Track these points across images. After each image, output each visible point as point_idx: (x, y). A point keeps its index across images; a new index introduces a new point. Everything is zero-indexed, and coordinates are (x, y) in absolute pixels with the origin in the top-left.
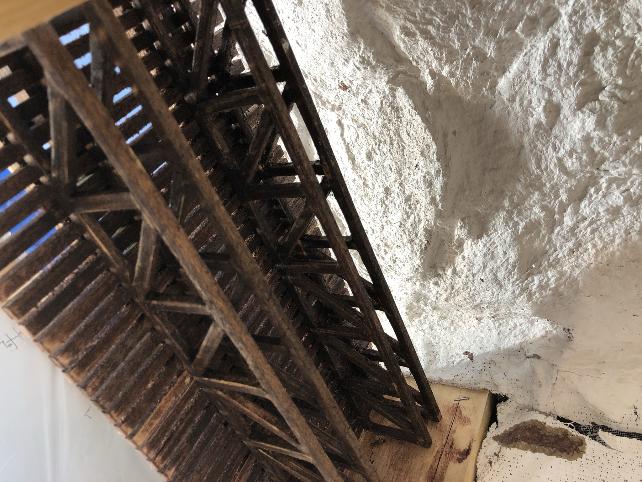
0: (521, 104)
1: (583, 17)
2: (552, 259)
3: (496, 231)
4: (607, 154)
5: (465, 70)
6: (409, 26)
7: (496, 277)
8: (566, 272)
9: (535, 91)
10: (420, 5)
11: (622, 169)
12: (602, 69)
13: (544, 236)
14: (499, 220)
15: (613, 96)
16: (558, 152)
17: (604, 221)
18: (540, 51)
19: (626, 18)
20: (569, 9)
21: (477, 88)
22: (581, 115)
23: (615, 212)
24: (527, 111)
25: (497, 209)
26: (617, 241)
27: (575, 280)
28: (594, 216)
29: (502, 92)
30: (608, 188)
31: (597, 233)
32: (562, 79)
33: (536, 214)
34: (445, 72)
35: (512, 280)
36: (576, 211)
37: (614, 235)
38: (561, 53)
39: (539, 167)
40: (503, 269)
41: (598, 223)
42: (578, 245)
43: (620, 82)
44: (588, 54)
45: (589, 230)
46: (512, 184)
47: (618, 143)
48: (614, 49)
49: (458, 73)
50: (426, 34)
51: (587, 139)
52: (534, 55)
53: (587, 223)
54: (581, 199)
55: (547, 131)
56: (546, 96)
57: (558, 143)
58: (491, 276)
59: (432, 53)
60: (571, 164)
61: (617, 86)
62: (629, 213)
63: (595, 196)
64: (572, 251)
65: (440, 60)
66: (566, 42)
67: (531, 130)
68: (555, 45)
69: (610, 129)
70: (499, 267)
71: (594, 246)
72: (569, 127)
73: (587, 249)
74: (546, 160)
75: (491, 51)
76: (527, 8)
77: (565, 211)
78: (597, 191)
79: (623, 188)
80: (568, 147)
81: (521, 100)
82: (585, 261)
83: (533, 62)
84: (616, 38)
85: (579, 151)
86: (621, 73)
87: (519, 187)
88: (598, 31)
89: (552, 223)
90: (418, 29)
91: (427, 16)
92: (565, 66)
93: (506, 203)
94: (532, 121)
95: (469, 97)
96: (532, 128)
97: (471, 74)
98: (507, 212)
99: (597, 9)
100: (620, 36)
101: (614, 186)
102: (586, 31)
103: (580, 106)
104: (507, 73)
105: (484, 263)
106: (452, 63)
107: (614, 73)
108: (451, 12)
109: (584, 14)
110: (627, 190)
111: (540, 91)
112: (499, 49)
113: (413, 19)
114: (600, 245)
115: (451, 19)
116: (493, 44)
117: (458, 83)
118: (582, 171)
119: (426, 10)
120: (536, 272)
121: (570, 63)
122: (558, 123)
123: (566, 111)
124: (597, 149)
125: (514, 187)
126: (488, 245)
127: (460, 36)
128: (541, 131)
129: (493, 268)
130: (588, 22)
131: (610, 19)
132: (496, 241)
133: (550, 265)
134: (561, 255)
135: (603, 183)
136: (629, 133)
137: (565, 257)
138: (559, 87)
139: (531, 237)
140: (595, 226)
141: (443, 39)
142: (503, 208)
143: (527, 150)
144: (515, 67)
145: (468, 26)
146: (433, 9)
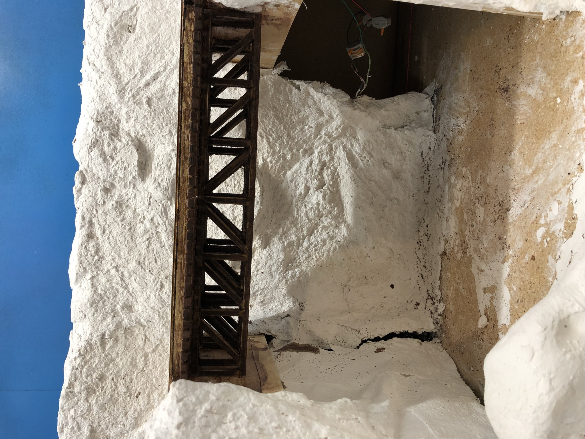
0: (295, 184)
1: (322, 155)
2: (298, 262)
3: (274, 245)
4: (324, 212)
5: (277, 162)
6: (263, 133)
7: (271, 270)
8: (303, 269)
9: (301, 179)
10: (270, 126)
11: (329, 221)
12: (326, 176)
13: (295, 250)
14: (276, 239)
15: (328, 188)
16: (306, 208)
17: (320, 245)
18: (306, 163)
19: (336, 159)
20: (318, 150)
21: (279, 173)
22: (317, 193)
23: (324, 241)
24: (297, 188)
25: (276, 233)
26: (325, 255)
27: (307, 274)
28: (316, 243)
29: (288, 177)
30: (322, 231)
31: (317, 251)
32: (312, 176)
33: (292, 238)
34: (268, 160)
35: (278, 272)
36: (309, 240)
37: (324, 252)
38: (313, 166)
39: (298, 214)
40: (275, 265)
41: (317, 246)
42: (309, 256)
43: (331, 183)
44: (322, 169)
45: (314, 249)
46: (285, 221)
47: (328, 208)
48: (331, 169)
49: (274, 162)
50: (268, 139)
51: (318, 204)
52: (304, 164)
53: (313, 246)
54: (311, 235)
55: (303, 198)
56: (306, 182)
57: (307, 204)
58: (268, 270)
59: (267, 149)
60: (311, 214)
61: (330, 185)
62: (329, 243)
63: (316, 234)
64: (306, 259)
65: (269, 153)
66: (316, 162)
67: (297, 196)
68: (311, 163)
69: (327, 200)
70: (273, 264)
71: (316, 257)
72: (311, 198)
73: (313, 259)
74: (301, 211)
75: (288, 157)
76: (305, 145)
77: (304, 239)
78: (317, 232)
79: (327, 232)
80: (310, 206)
81: (295, 182)
82: (312, 264)
83: (303, 167)
84: (332, 166)
85: (315, 209)
86: (332, 179)
87: (288, 223)
88: (326, 161)
89: (299, 245)
90: (266, 136)
91: (271, 132)
92: (314, 171)
93: (280, 231)
94: (298, 192)
95: (274, 175)
96: (298, 195)
97: (278, 164)
98: (280, 235)
99: (327, 153)
100: (333, 165)
101: (324, 230)
102: (323, 160)
103: (317, 189)
104: (292, 169)
105: (266, 262)
106: (273, 156)
107: (330, 179)
108: (280, 135)
109: (323, 154)
110: (328, 233)
111: (304, 179)
112: (292, 157)
113: (265, 131)
114: (318, 257)
115: (279, 137)
116: (290, 154)
117: (272, 167)
118: (314, 220)
119: (271, 129)
120: (290, 269)
121: (316, 171)
122: (307, 196)
123: (312, 191)
124: (321, 209)
125: (286, 223)
126: (269, 252)
127: (280, 145)
128: (301, 198)
129: (270, 264)
130: (324, 157)
131: (331, 158)
132: (273, 250)
133: (297, 266)
134: (302, 260)
135: (320, 228)
136: (333, 204)
137: (303, 261)
138: (311, 179)
139: (290, 249)
140: (316, 248)
141: (273, 144)
142: (278, 233)
143: (294, 205)
144: (295, 167)
145: (284, 143)
146: (274, 130)
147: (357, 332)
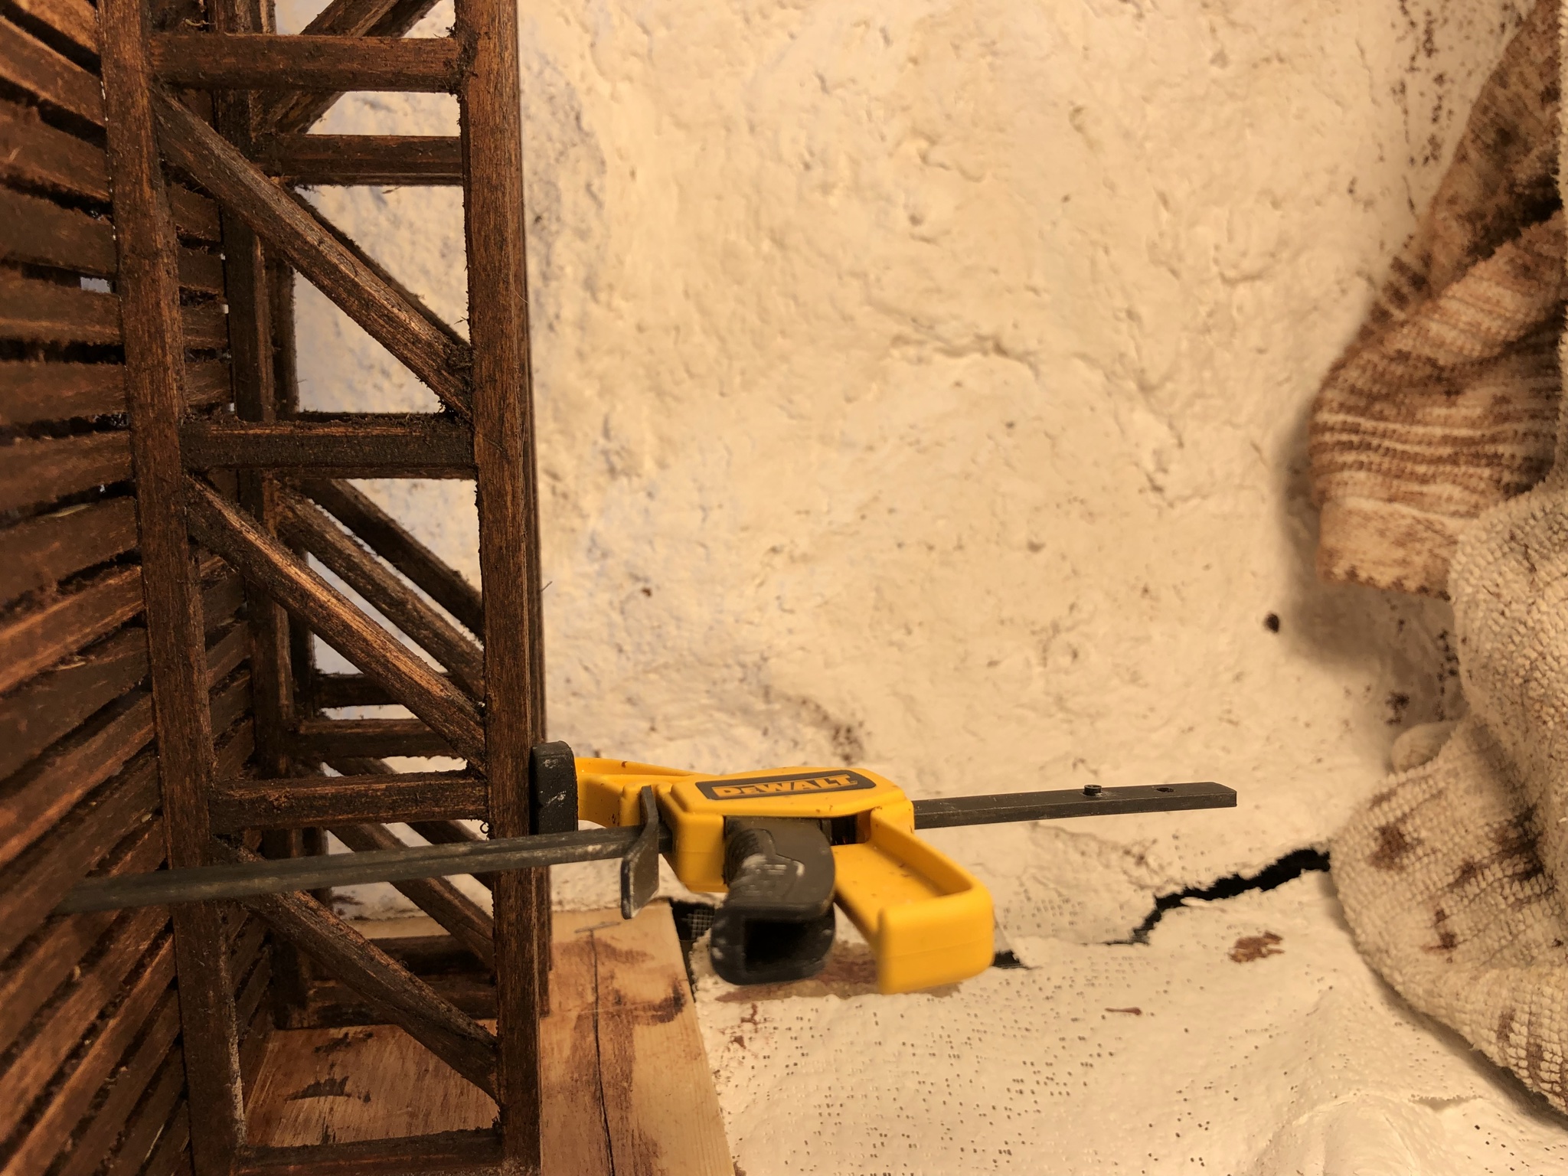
147: (1130, 862)
